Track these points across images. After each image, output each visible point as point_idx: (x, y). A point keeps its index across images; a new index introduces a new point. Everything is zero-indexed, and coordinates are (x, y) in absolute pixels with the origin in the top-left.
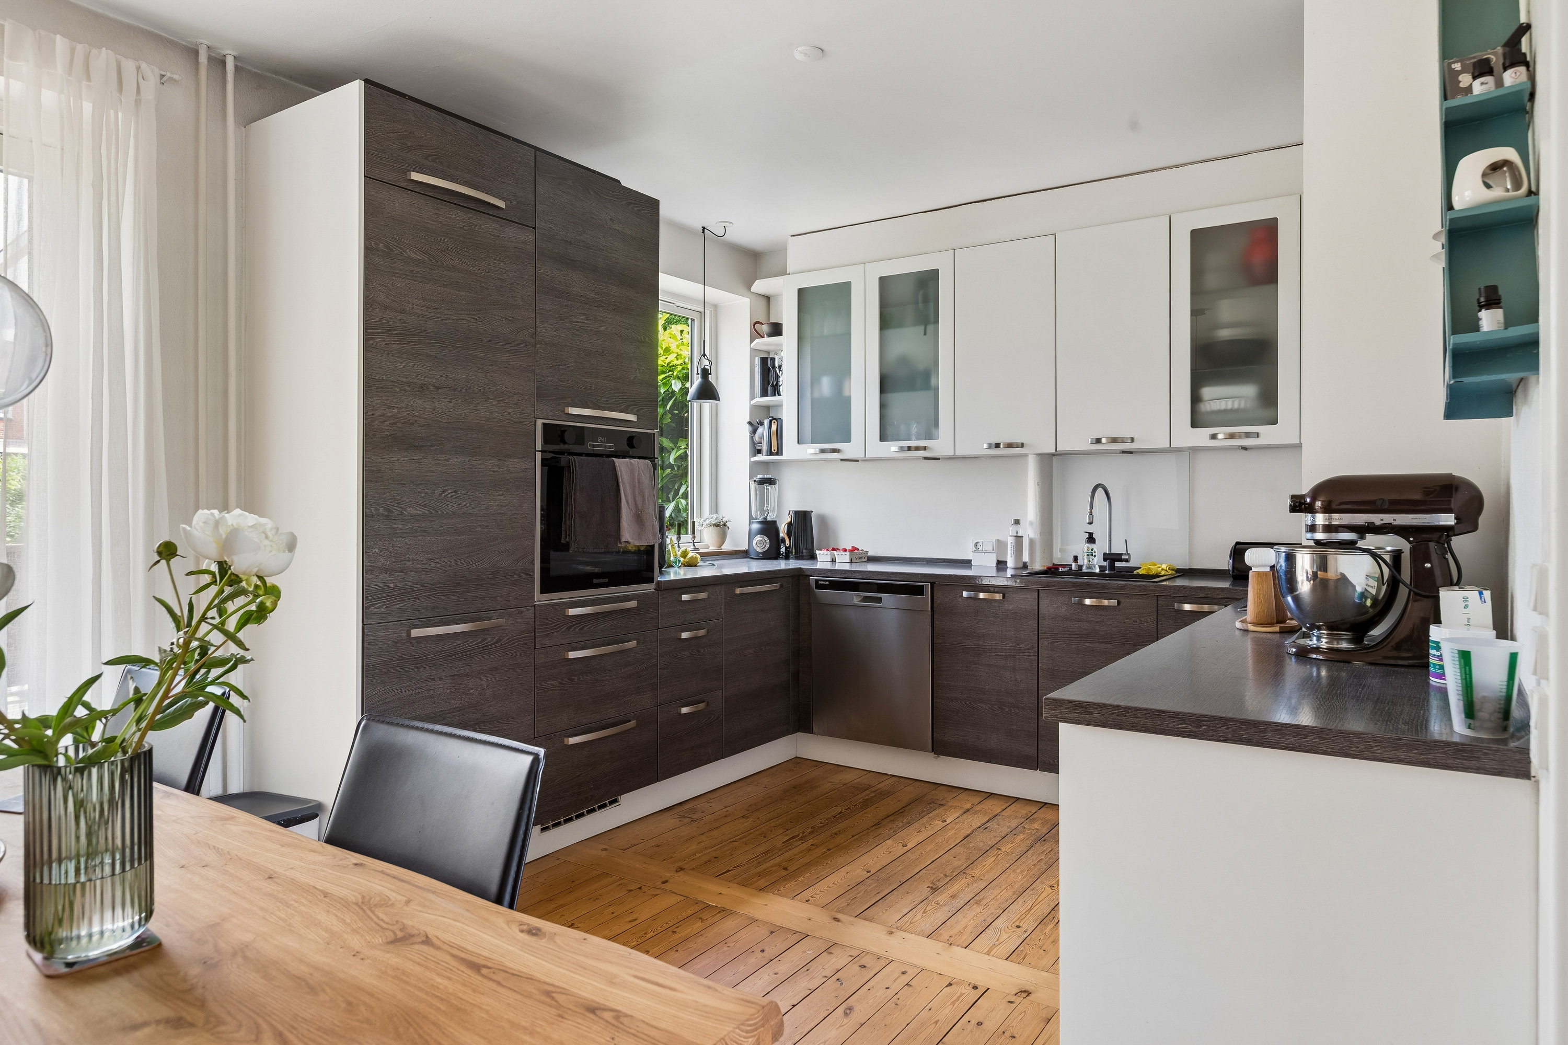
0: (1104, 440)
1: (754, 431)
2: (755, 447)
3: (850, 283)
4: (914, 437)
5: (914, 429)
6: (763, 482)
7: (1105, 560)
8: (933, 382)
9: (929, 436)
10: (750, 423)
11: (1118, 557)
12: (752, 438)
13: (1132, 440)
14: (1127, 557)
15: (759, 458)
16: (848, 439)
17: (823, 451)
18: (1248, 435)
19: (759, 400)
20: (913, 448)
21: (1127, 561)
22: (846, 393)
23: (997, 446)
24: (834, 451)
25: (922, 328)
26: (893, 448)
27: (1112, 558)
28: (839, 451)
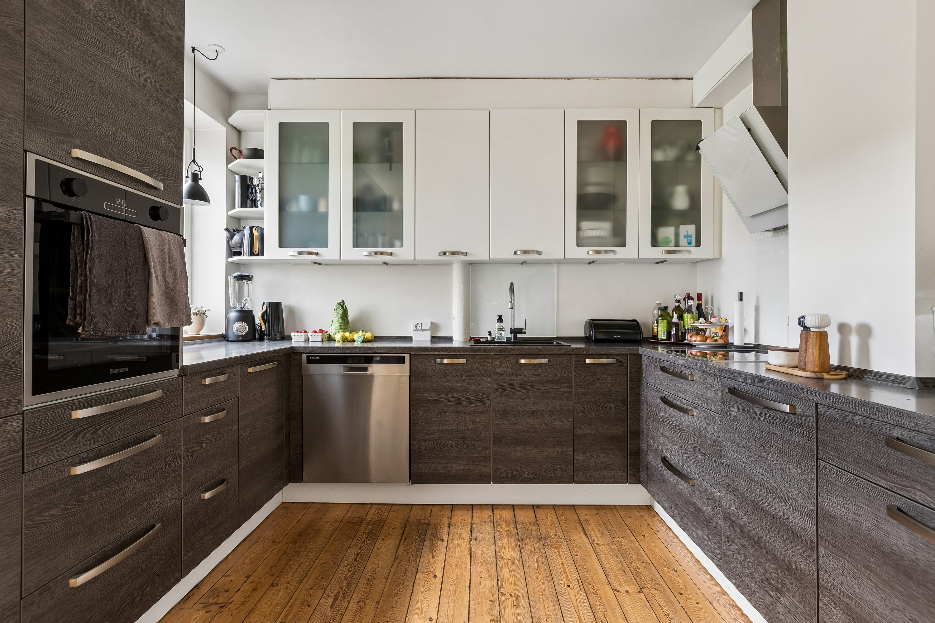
0: (519, 253)
1: (232, 237)
2: (231, 250)
3: (327, 123)
4: (380, 245)
5: (380, 240)
6: (241, 278)
7: (511, 333)
8: (395, 206)
9: (392, 246)
10: (227, 230)
11: (520, 331)
12: (228, 242)
14: (525, 331)
15: (236, 258)
16: (325, 244)
17: (300, 253)
18: (606, 252)
19: (238, 210)
20: (378, 254)
22: (322, 209)
23: (445, 253)
24: (310, 253)
25: (388, 165)
26: (362, 254)
27: (515, 332)
28: (317, 254)
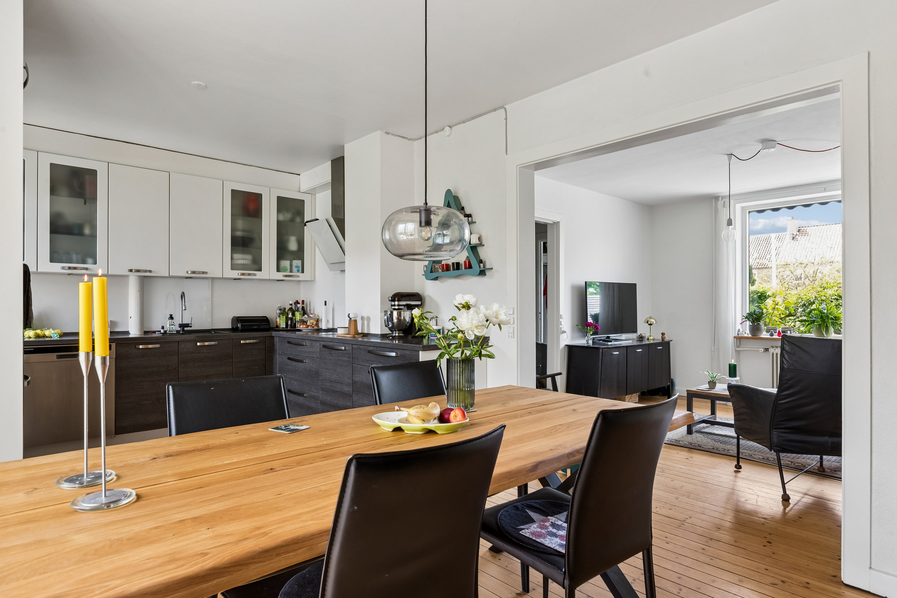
4: (74, 262)
7: (180, 327)
11: (187, 325)
13: (205, 273)
14: (191, 325)
20: (71, 268)
21: (191, 327)
23: (131, 270)
25: (82, 200)
27: (182, 326)
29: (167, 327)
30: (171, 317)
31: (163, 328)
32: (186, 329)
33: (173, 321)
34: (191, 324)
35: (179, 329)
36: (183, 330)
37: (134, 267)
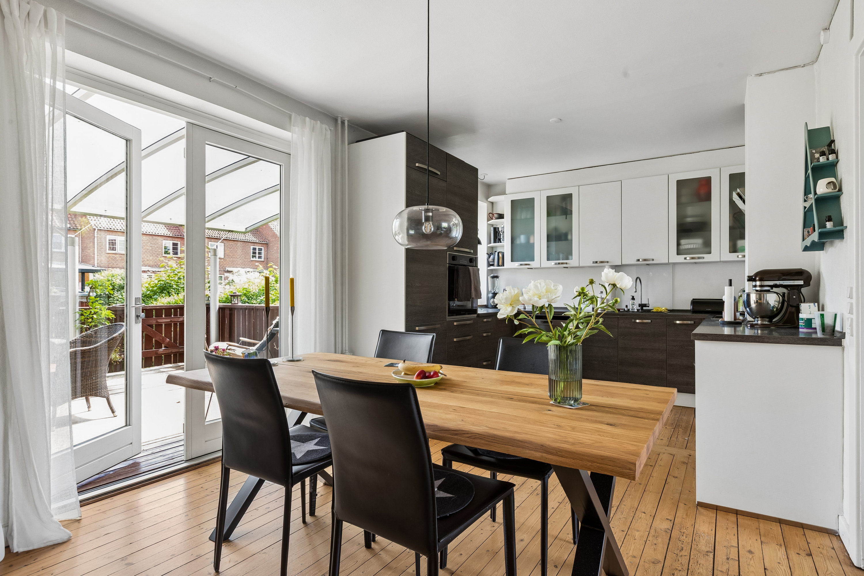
0: (641, 260)
1: (489, 257)
2: (489, 263)
3: (534, 198)
4: (561, 259)
5: (561, 256)
6: (493, 277)
8: (569, 237)
9: (567, 259)
10: (487, 254)
11: (645, 305)
12: (488, 259)
13: (653, 260)
15: (492, 268)
16: (533, 260)
17: (521, 265)
18: (699, 258)
19: (492, 244)
20: (560, 263)
21: (648, 307)
22: (531, 241)
23: (596, 262)
24: (526, 265)
25: (565, 216)
26: (552, 263)
27: (642, 306)
28: (529, 265)
29: (630, 307)
30: (633, 298)
31: (627, 306)
32: (644, 308)
33: (634, 301)
34: (649, 304)
35: (639, 308)
36: (642, 309)
37: (599, 260)
